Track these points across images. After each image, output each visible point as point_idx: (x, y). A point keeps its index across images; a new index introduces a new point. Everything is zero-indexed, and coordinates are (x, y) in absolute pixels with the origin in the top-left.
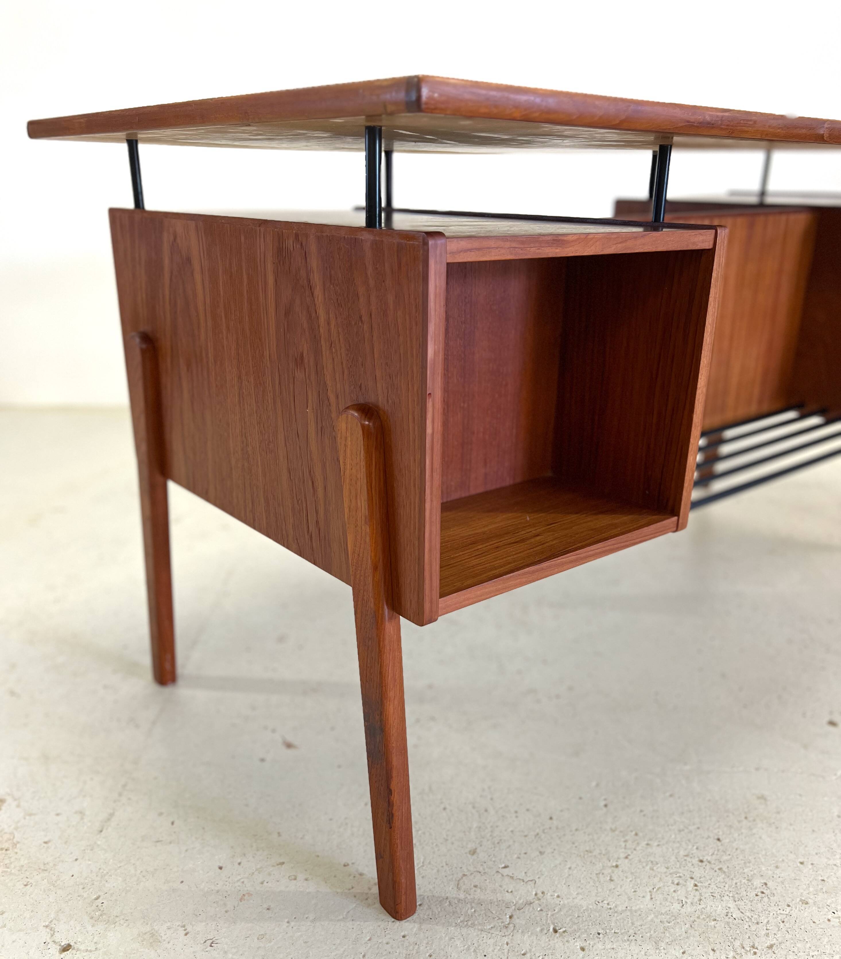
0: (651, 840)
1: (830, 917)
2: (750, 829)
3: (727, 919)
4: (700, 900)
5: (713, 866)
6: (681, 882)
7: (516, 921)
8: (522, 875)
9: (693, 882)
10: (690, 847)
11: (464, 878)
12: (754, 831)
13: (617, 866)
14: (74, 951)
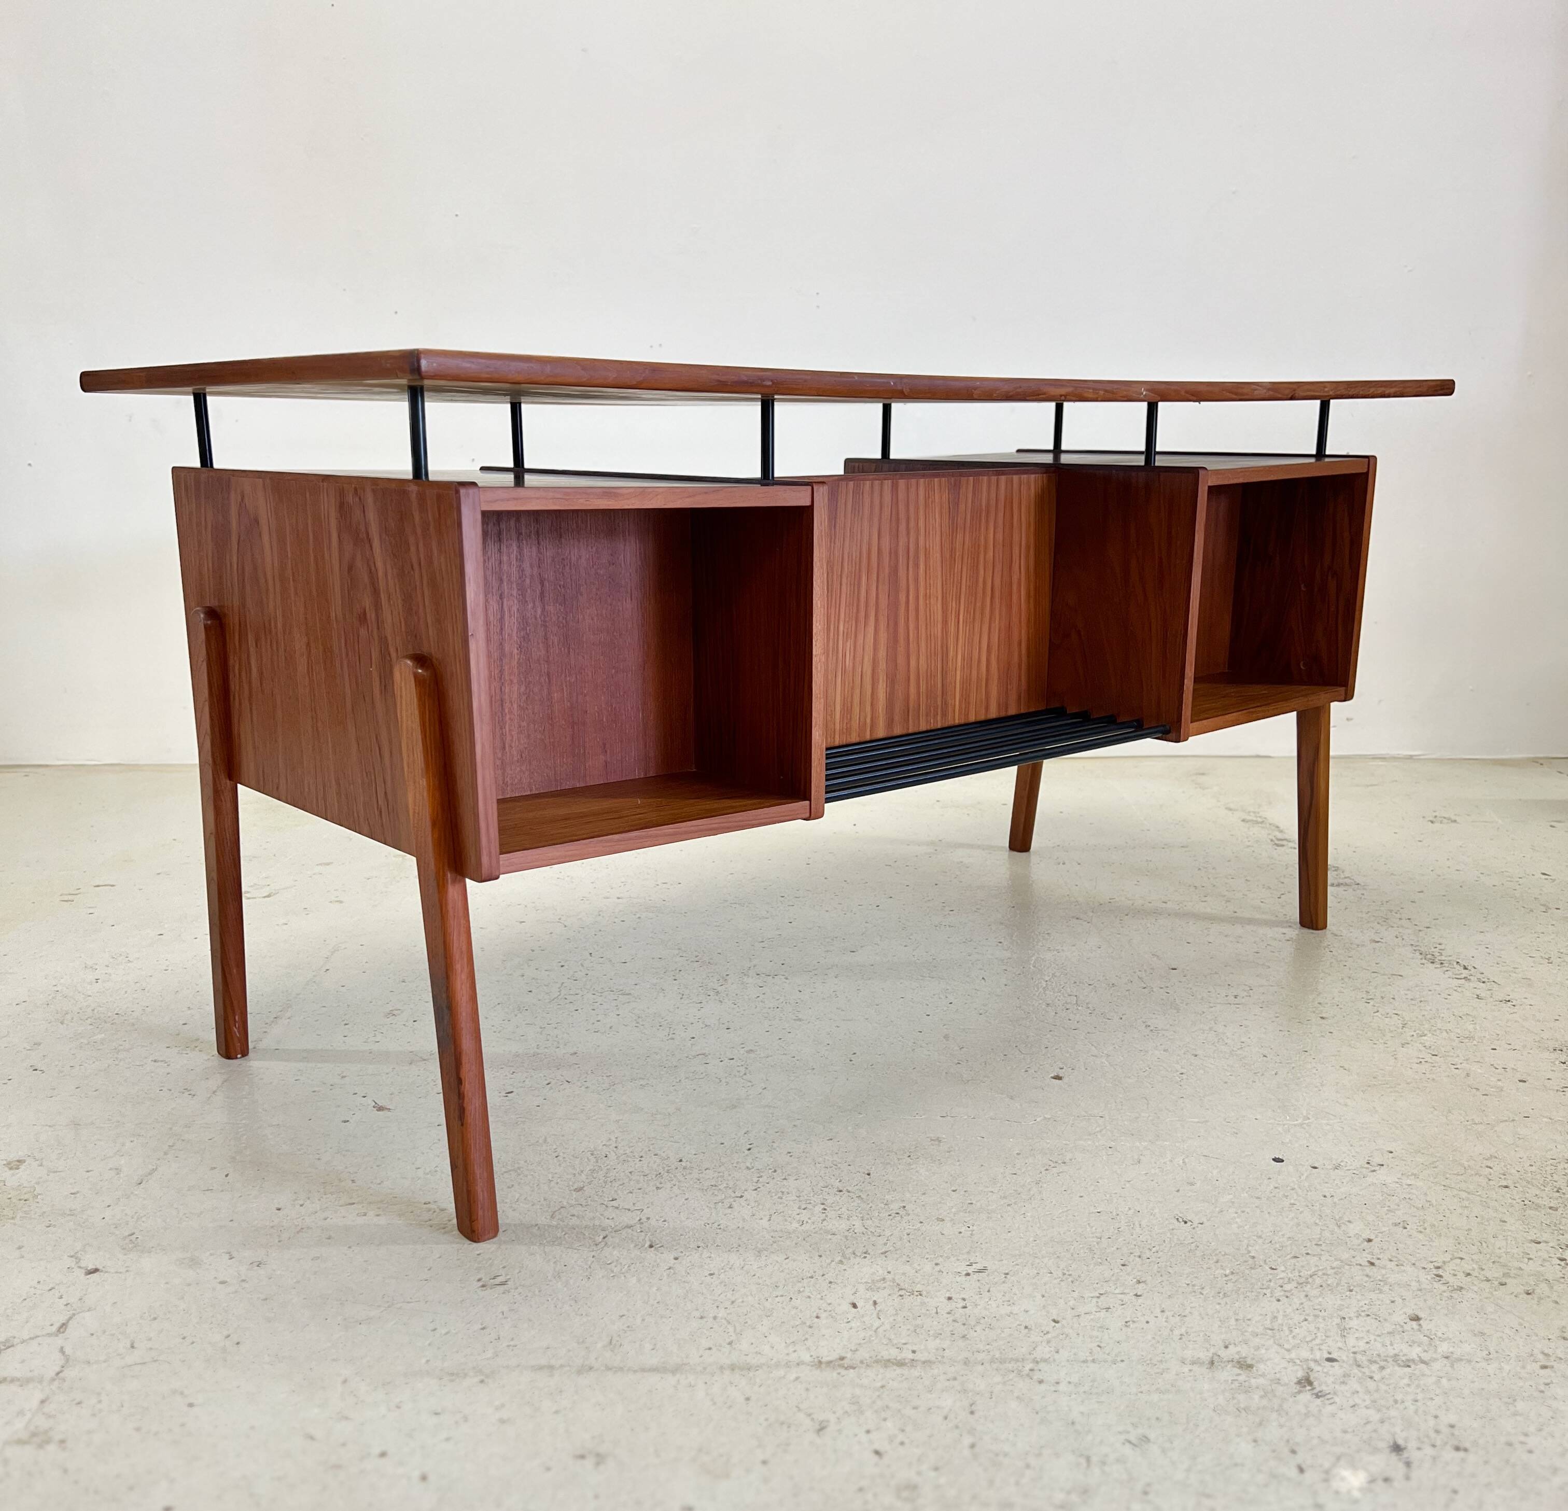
0: (789, 1175)
1: (962, 1230)
2: (910, 1164)
3: (847, 1233)
4: (824, 1220)
5: (851, 1194)
6: (810, 1206)
7: (609, 1239)
8: (630, 1206)
9: (823, 1206)
10: (832, 1180)
11: (562, 1210)
12: (912, 1167)
13: (742, 1197)
14: (102, 1274)
